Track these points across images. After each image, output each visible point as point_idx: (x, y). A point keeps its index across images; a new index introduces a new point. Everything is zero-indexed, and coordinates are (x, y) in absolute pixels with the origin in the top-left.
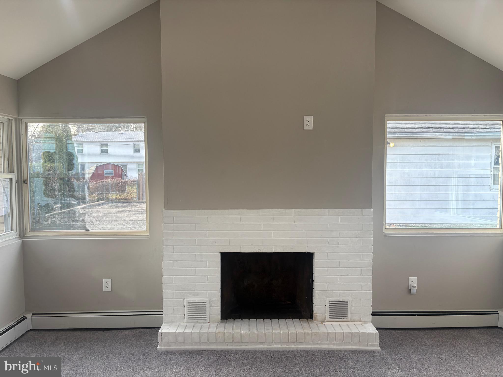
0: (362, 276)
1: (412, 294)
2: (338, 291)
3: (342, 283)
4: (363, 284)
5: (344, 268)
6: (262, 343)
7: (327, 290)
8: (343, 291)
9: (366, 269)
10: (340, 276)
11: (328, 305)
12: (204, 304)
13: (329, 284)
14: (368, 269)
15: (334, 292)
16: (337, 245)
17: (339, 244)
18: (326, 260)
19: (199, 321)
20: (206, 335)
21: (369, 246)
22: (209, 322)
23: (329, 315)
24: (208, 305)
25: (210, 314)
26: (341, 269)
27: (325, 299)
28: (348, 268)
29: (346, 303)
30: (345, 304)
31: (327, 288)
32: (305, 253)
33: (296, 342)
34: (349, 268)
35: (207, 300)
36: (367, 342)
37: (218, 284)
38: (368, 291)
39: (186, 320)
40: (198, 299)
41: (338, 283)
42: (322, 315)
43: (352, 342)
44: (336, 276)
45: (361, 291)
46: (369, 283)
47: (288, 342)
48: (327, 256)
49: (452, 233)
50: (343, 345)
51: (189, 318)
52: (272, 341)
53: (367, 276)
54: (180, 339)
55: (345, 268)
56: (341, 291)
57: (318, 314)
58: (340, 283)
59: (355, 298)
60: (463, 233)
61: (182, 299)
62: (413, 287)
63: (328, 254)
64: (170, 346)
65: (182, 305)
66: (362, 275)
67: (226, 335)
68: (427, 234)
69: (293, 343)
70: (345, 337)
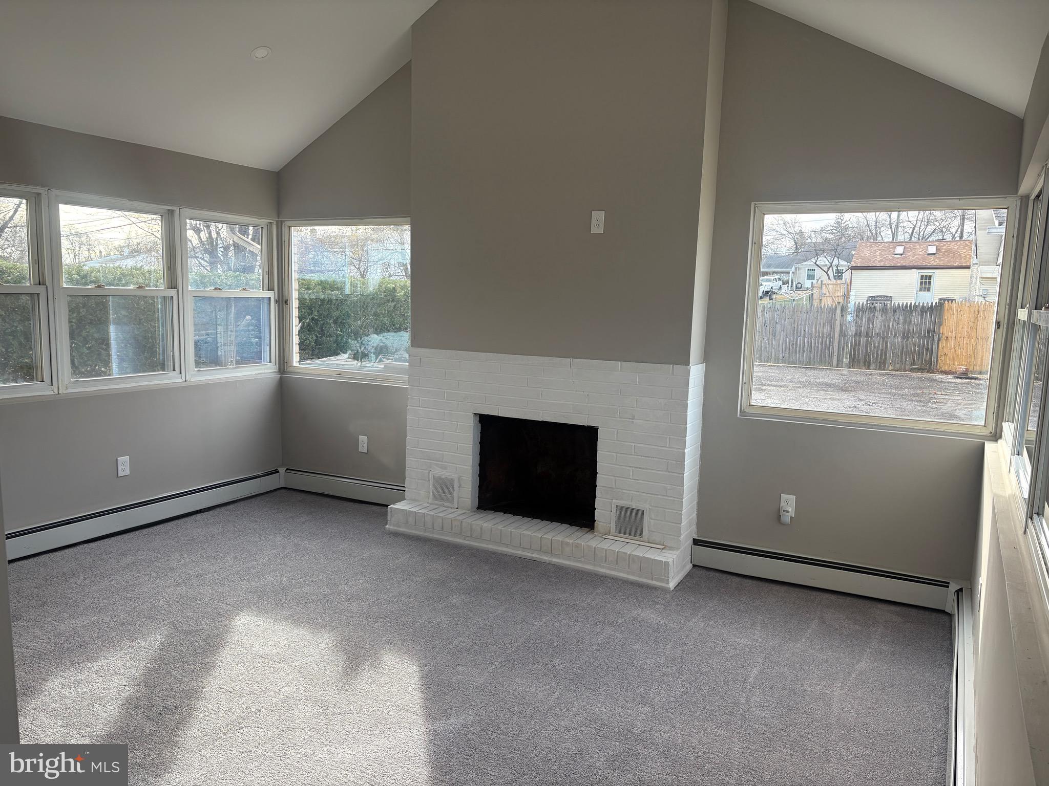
0: (668, 474)
1: (783, 524)
2: (631, 492)
3: (637, 480)
4: (669, 487)
5: (641, 456)
6: (507, 545)
7: (614, 487)
8: (638, 493)
9: (674, 462)
10: (634, 469)
11: (614, 511)
12: (452, 481)
13: (617, 478)
14: (678, 463)
15: (625, 491)
16: (632, 419)
17: (635, 418)
18: (614, 440)
19: (446, 504)
20: (440, 520)
21: (682, 426)
22: (457, 508)
23: (615, 527)
24: (456, 485)
25: (459, 497)
26: (636, 457)
27: (610, 501)
28: (647, 457)
29: (641, 512)
30: (639, 513)
31: (614, 484)
32: (584, 426)
33: (550, 552)
34: (649, 457)
35: (455, 477)
36: (651, 573)
37: (470, 457)
38: (677, 498)
39: (430, 501)
40: (444, 474)
41: (630, 479)
42: (605, 524)
43: (629, 568)
44: (628, 468)
45: (667, 498)
46: (679, 486)
47: (540, 550)
48: (616, 435)
49: (874, 425)
50: (614, 570)
51: (434, 498)
52: (519, 544)
53: (676, 474)
54: (411, 520)
55: (643, 457)
56: (635, 493)
57: (600, 522)
58: (635, 479)
59: (656, 507)
60: (897, 427)
61: (428, 471)
62: (784, 511)
63: (617, 431)
64: (400, 527)
65: (428, 480)
66: (669, 472)
67: (463, 524)
68: (824, 422)
69: (546, 552)
70: (619, 558)
